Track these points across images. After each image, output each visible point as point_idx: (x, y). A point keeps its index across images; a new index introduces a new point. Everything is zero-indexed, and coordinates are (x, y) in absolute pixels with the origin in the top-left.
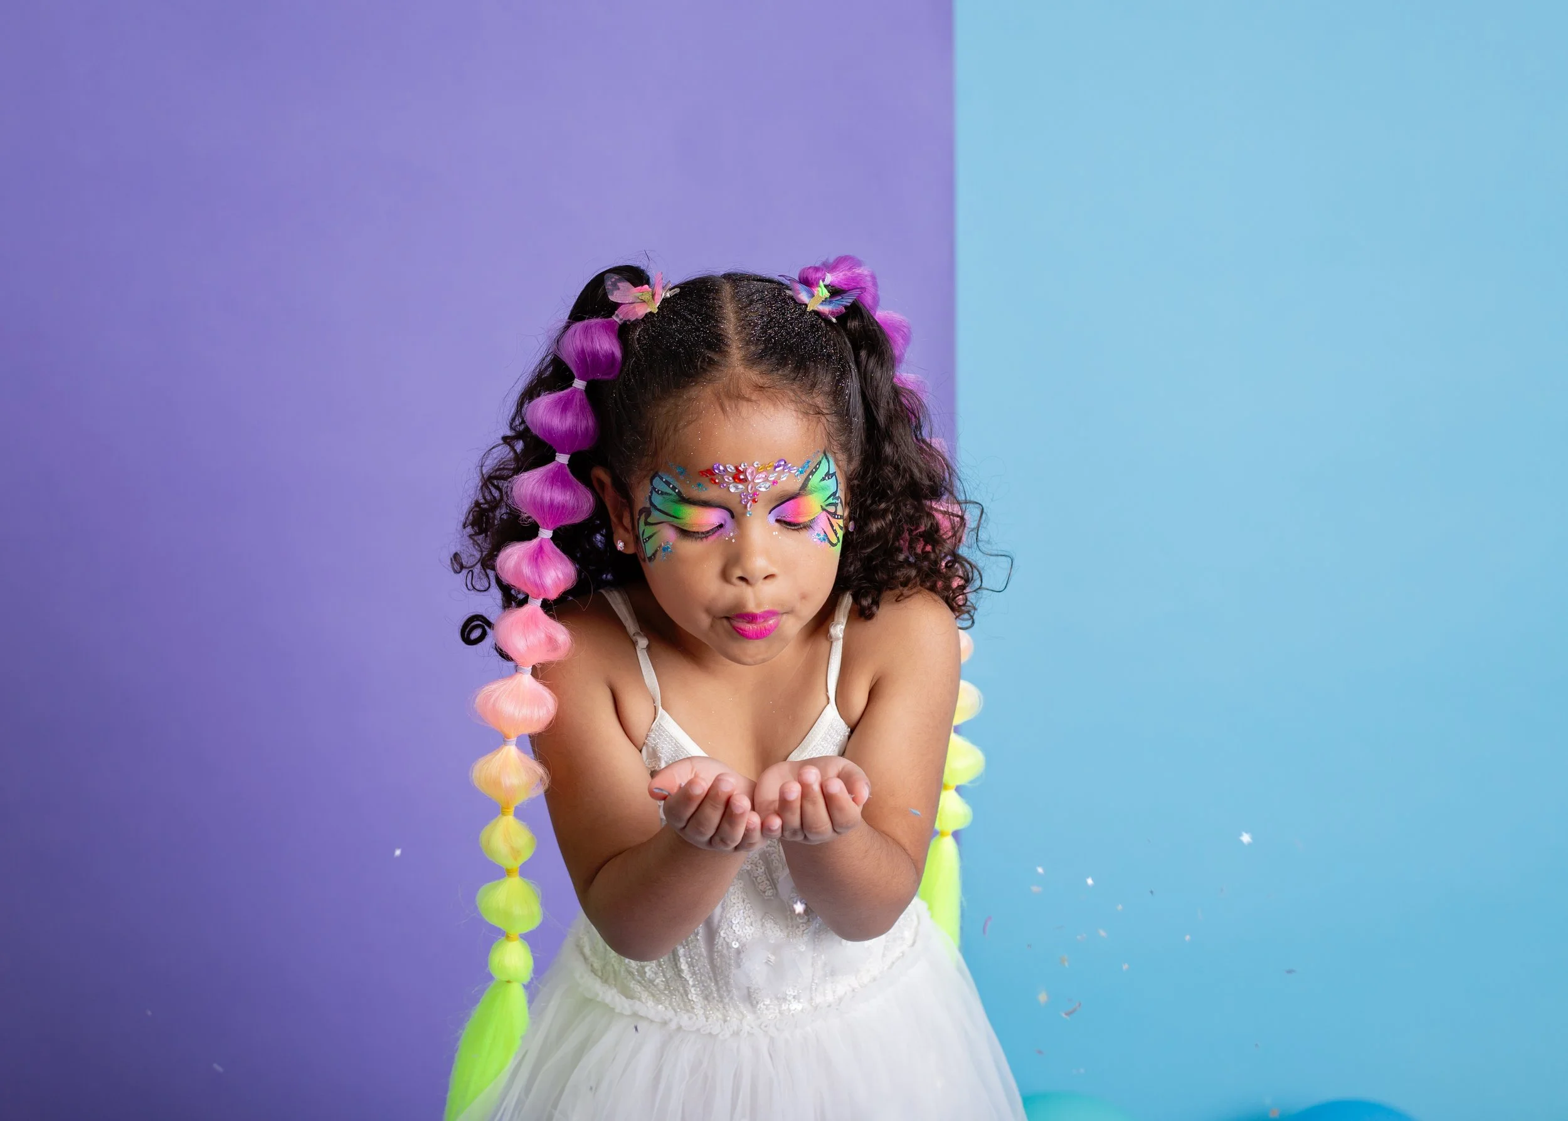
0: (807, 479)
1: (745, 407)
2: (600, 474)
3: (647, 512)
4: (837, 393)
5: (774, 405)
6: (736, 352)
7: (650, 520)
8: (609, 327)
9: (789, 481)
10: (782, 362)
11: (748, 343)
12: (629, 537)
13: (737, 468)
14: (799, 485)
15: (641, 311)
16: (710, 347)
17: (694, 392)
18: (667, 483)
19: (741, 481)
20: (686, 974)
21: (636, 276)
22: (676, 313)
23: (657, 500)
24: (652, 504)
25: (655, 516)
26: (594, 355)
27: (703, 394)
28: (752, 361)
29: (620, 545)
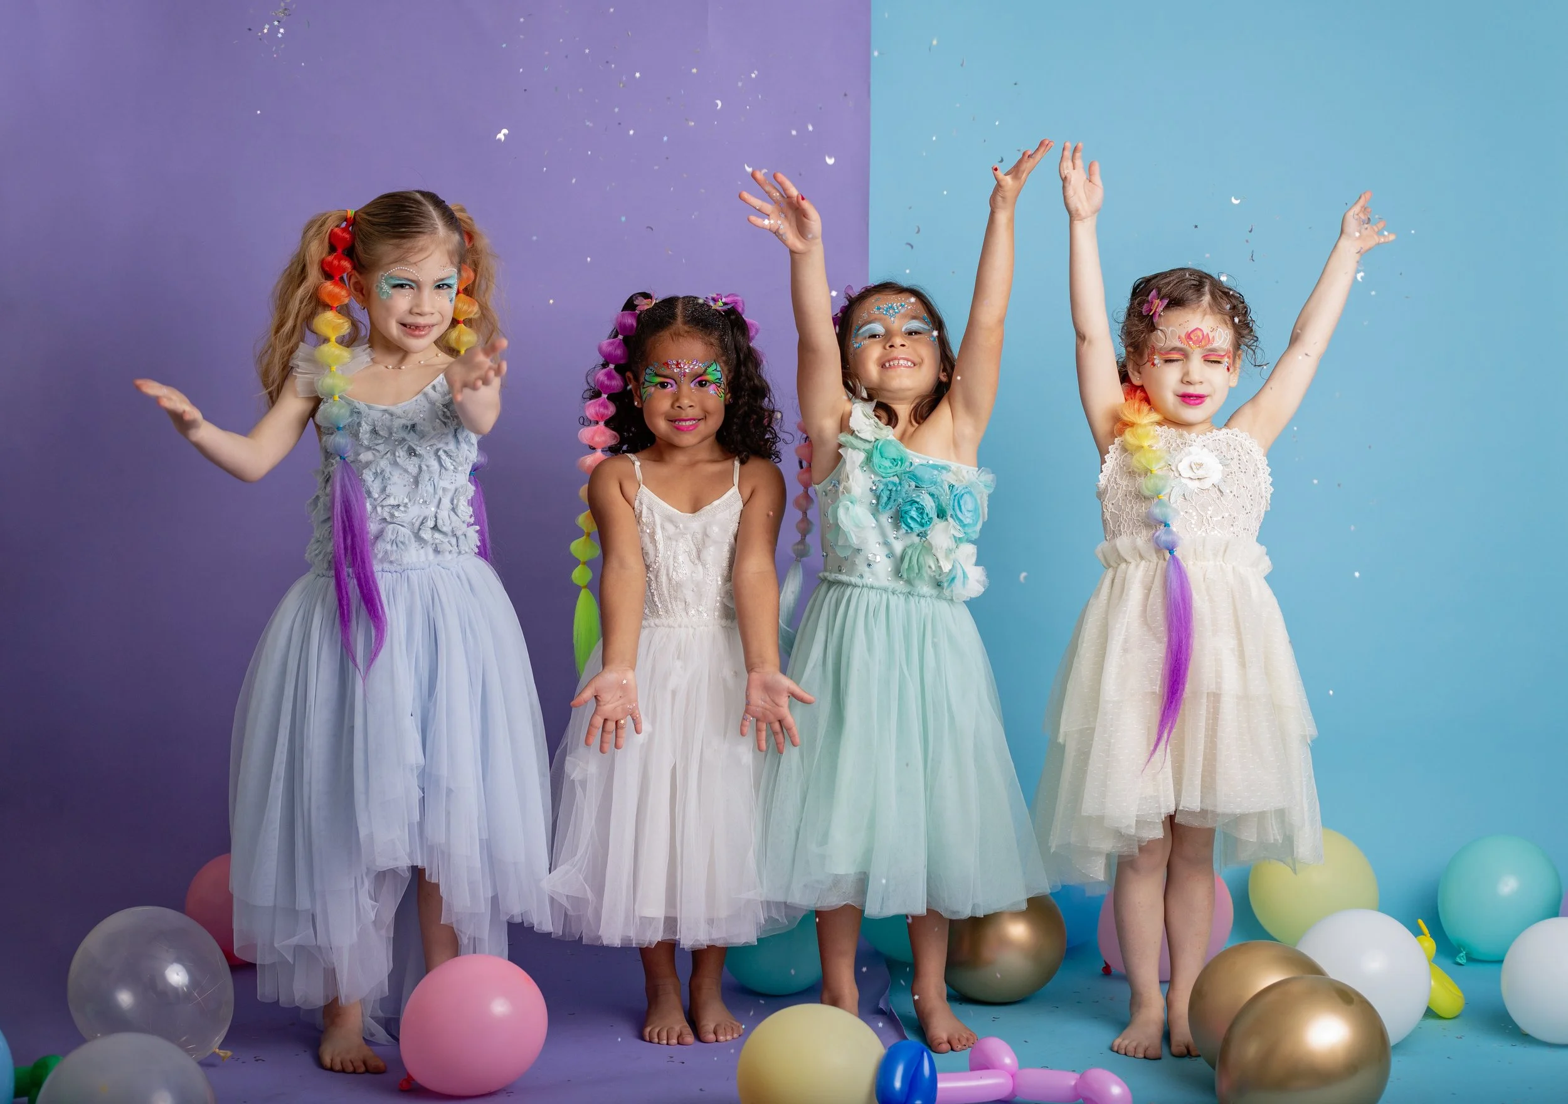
0: (706, 369)
1: (681, 339)
2: (629, 374)
3: (644, 384)
4: (721, 340)
5: (693, 339)
6: (680, 320)
7: (645, 386)
8: (633, 315)
9: (698, 367)
10: (698, 324)
11: (685, 316)
12: (639, 400)
13: (677, 362)
14: (703, 371)
15: (646, 307)
16: (670, 318)
17: (662, 334)
18: (651, 370)
19: (679, 368)
20: (658, 603)
21: (646, 296)
22: (659, 307)
23: (647, 377)
24: (645, 380)
25: (647, 384)
26: (625, 325)
27: (665, 334)
28: (685, 323)
29: (636, 403)
